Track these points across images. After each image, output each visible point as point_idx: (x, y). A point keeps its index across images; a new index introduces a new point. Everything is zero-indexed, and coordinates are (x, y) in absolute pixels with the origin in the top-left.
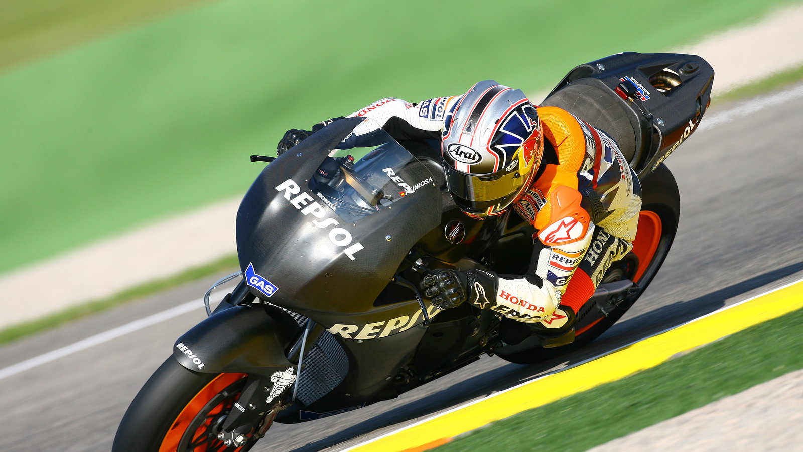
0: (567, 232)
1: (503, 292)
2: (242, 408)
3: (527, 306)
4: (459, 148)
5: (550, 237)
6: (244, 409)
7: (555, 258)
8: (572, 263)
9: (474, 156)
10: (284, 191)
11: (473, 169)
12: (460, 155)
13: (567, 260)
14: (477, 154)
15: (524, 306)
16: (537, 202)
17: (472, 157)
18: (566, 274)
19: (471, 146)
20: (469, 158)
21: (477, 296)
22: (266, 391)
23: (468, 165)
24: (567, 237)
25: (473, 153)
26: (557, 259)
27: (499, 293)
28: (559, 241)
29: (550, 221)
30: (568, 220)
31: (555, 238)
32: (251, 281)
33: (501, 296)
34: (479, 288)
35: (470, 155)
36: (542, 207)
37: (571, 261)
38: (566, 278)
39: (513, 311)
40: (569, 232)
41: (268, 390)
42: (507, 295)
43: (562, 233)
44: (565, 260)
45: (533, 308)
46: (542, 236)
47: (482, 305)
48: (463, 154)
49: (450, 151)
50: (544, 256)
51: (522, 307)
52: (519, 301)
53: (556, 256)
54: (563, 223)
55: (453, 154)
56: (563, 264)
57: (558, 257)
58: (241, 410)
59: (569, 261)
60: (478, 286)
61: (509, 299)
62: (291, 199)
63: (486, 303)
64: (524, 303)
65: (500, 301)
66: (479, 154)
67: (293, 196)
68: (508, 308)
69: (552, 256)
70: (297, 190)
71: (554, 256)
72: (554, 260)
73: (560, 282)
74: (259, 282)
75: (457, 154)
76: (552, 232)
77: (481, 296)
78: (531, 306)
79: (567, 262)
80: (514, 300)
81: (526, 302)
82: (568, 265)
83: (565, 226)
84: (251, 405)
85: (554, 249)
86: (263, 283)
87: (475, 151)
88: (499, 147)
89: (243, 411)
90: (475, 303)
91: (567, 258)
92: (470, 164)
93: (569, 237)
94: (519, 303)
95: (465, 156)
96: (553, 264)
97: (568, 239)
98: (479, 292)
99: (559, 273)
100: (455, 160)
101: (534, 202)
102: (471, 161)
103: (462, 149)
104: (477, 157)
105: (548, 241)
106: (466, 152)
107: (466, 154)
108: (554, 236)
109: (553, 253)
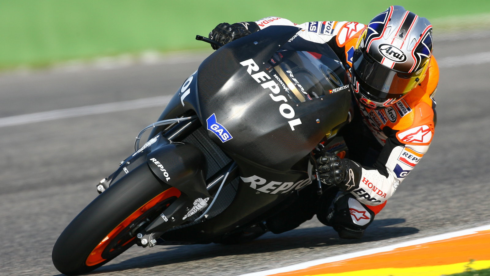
0: (423, 136)
1: (365, 178)
2: (166, 218)
3: (377, 191)
4: (390, 48)
5: (408, 137)
6: (168, 220)
7: (405, 155)
8: (416, 161)
9: (402, 56)
10: (247, 67)
11: (397, 67)
12: (390, 54)
13: (415, 158)
14: (404, 56)
15: (375, 191)
16: (401, 110)
17: (399, 57)
18: (409, 168)
19: (401, 48)
20: (397, 57)
21: (349, 179)
22: (187, 210)
23: (394, 63)
24: (421, 140)
25: (401, 54)
26: (406, 156)
27: (362, 179)
28: (414, 142)
29: (412, 125)
30: (425, 127)
31: (412, 139)
32: (212, 127)
33: (363, 181)
34: (352, 174)
35: (399, 55)
36: (407, 114)
37: (417, 159)
38: (408, 171)
39: (367, 194)
40: (424, 137)
41: (188, 210)
42: (367, 181)
43: (418, 137)
44: (413, 158)
45: (380, 193)
46: (401, 136)
47: (350, 186)
48: (393, 54)
49: (381, 49)
50: (397, 152)
51: (373, 192)
52: (373, 187)
53: (406, 154)
54: (422, 129)
55: (384, 52)
56: (410, 160)
57: (408, 154)
58: (165, 219)
59: (415, 159)
60: (351, 172)
61: (367, 184)
62: (252, 74)
63: (353, 186)
64: (375, 189)
65: (362, 185)
66: (405, 56)
67: (254, 72)
68: (364, 191)
69: (403, 153)
70: (256, 68)
71: (405, 153)
72: (404, 157)
73: (403, 175)
74: (218, 129)
75: (387, 52)
76: (412, 134)
77: (352, 179)
78: (379, 191)
79: (413, 159)
80: (370, 185)
81: (377, 188)
82: (414, 162)
83: (423, 131)
84: (173, 218)
85: (406, 147)
86: (222, 130)
87: (403, 53)
88: (419, 54)
89: (166, 221)
90: (347, 185)
91: (414, 156)
92: (395, 62)
93: (422, 141)
94: (372, 188)
95: (394, 56)
96: (402, 159)
97: (421, 143)
98: (351, 177)
99: (405, 167)
100: (384, 57)
101: (398, 109)
102: (398, 60)
103: (393, 49)
104: (403, 58)
105: (405, 140)
106: (396, 52)
107: (395, 54)
108: (412, 137)
109: (404, 151)
